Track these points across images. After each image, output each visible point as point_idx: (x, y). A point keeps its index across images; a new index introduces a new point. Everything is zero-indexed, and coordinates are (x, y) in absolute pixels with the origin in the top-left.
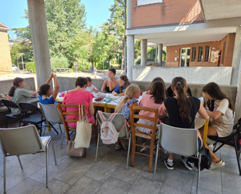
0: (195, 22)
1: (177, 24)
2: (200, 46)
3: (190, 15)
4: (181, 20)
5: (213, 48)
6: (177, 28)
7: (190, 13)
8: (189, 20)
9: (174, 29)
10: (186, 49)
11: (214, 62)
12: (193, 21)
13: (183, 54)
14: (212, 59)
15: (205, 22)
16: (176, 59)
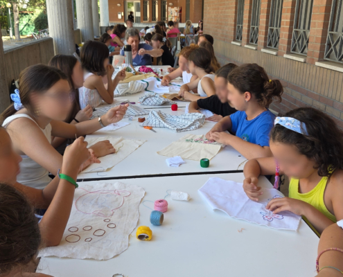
5: (170, 4)
10: (134, 2)
14: (170, 18)
16: (120, 16)
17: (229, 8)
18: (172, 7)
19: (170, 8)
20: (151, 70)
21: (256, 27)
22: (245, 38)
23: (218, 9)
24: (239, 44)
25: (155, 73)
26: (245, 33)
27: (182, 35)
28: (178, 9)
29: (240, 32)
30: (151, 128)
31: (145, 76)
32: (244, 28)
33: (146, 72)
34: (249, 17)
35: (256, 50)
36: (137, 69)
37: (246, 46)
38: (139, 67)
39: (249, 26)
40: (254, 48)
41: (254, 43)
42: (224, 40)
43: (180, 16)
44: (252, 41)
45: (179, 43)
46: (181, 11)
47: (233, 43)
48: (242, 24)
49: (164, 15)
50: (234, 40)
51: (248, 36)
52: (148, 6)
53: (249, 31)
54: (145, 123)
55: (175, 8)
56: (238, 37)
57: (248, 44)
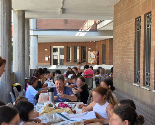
0: (91, 30)
1: (78, 30)
2: (75, 45)
3: (86, 24)
4: (81, 27)
5: (89, 49)
6: (77, 34)
7: (86, 23)
8: (86, 29)
9: (76, 34)
10: (59, 47)
11: (91, 63)
12: (89, 29)
13: (54, 53)
14: (89, 60)
15: (97, 31)
16: (47, 59)
17: (130, 58)
18: (91, 51)
19: (89, 53)
21: (149, 73)
22: (142, 81)
23: (123, 58)
24: (138, 85)
25: (70, 108)
26: (141, 78)
27: (97, 76)
28: (96, 53)
31: (63, 110)
32: (141, 74)
33: (64, 107)
34: (144, 66)
35: (150, 90)
37: (143, 87)
38: (58, 103)
39: (144, 73)
40: (148, 89)
41: (148, 85)
42: (128, 82)
43: (98, 58)
44: (147, 84)
45: (94, 82)
46: (98, 55)
47: (134, 84)
48: (140, 70)
49: (84, 58)
50: (135, 82)
51: (144, 80)
52: (71, 50)
53: (144, 76)
55: (94, 52)
56: (137, 80)
57: (144, 85)
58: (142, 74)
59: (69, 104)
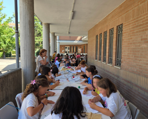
1: (74, 40)
4: (76, 39)
10: (67, 47)
12: (79, 40)
13: (66, 49)
15: (82, 41)
16: (63, 51)
17: (94, 50)
18: (80, 48)
19: (79, 49)
20: (70, 68)
21: (101, 56)
23: (91, 50)
26: (98, 58)
27: (82, 57)
28: (81, 49)
29: (97, 57)
30: (69, 81)
35: (101, 62)
36: (67, 67)
42: (93, 59)
43: (82, 51)
46: (82, 50)
49: (77, 51)
52: (72, 48)
53: (99, 57)
54: (68, 80)
56: (96, 59)
58: (98, 56)
59: (71, 67)
